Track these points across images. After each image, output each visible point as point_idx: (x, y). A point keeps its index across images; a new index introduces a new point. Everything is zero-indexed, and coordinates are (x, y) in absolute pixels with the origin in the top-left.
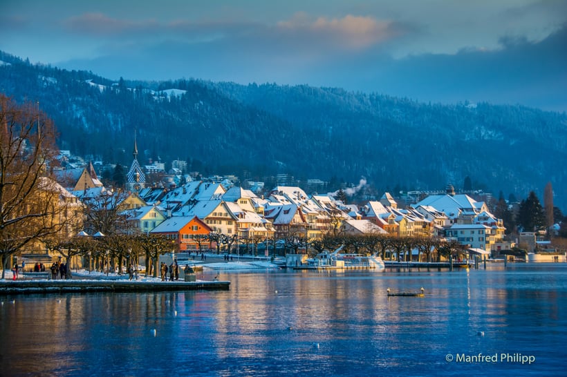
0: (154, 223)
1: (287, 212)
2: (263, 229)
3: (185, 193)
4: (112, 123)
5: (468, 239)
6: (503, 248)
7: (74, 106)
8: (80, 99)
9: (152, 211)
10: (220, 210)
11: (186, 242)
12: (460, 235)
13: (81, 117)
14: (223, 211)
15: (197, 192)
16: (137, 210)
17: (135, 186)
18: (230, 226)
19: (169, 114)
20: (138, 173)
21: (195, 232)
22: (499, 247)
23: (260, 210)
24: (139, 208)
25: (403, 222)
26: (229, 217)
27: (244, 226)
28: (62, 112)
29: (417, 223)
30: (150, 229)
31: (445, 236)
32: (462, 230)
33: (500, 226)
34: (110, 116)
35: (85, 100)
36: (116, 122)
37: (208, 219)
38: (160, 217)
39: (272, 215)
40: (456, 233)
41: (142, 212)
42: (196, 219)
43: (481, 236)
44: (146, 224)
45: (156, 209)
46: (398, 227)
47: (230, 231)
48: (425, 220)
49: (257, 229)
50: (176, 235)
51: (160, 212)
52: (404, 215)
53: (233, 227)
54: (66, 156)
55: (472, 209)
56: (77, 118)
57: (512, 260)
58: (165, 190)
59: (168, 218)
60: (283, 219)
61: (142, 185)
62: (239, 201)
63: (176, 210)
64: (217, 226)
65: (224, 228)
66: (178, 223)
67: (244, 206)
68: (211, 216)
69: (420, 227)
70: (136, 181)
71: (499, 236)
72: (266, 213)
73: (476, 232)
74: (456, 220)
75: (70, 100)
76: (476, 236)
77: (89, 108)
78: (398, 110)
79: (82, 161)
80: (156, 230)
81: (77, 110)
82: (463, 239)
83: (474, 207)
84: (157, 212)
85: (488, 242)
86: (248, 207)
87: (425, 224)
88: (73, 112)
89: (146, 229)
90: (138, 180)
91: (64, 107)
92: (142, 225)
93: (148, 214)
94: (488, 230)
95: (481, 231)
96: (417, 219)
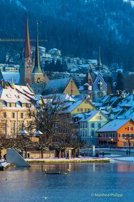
0: (100, 125)
7: (109, 20)
8: (114, 14)
9: (98, 115)
11: (122, 141)
13: (114, 30)
16: (86, 114)
17: (98, 93)
20: (101, 83)
21: (130, 132)
24: (89, 112)
28: (99, 26)
30: (96, 129)
35: (119, 14)
38: (104, 120)
41: (90, 115)
42: (131, 120)
44: (93, 125)
45: (101, 113)
50: (114, 134)
51: (104, 115)
54: (93, 64)
56: (111, 30)
58: (120, 97)
59: (111, 120)
61: (105, 93)
63: (121, 114)
66: (117, 125)
70: (99, 89)
75: (106, 14)
77: (121, 21)
79: (107, 68)
80: (101, 130)
81: (111, 24)
84: (102, 115)
88: (108, 25)
89: (93, 129)
90: (101, 88)
91: (100, 21)
92: (90, 125)
93: (95, 117)
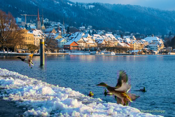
1: (101, 41)
2: (94, 45)
3: (75, 35)
4: (74, 15)
5: (153, 49)
6: (162, 51)
8: (65, 8)
9: (64, 39)
10: (81, 40)
11: (71, 48)
12: (151, 48)
14: (82, 40)
15: (78, 35)
17: (63, 33)
18: (84, 44)
19: (89, 12)
21: (74, 45)
22: (161, 51)
23: (94, 40)
24: (61, 39)
25: (135, 44)
26: (84, 41)
27: (88, 44)
28: (60, 12)
29: (139, 44)
30: (63, 44)
31: (147, 48)
32: (152, 46)
33: (163, 45)
34: (73, 13)
35: (67, 8)
36: (75, 15)
37: (78, 42)
38: (66, 41)
39: (97, 41)
40: (150, 47)
42: (74, 42)
43: (156, 48)
44: (62, 43)
45: (65, 39)
46: (133, 45)
47: (84, 45)
48: (142, 43)
49: (92, 45)
50: (69, 46)
52: (135, 42)
53: (85, 44)
54: (59, 24)
55: (157, 41)
56: (64, 13)
57: (164, 54)
58: (70, 34)
59: (68, 41)
60: (100, 42)
61: (65, 33)
62: (87, 38)
63: (71, 39)
64: (81, 44)
65: (82, 44)
66: (70, 43)
67: (89, 39)
68: (79, 41)
69: (140, 45)
71: (162, 48)
72: (96, 41)
73: (155, 47)
74: (151, 44)
75: (63, 8)
76: (155, 48)
77: (67, 10)
78: (155, 12)
80: (65, 44)
82: (152, 49)
83: (158, 40)
85: (158, 49)
86: (90, 39)
87: (141, 45)
90: (64, 31)
91: (61, 10)
92: (61, 43)
94: (158, 46)
95: (156, 46)
96: (139, 43)
